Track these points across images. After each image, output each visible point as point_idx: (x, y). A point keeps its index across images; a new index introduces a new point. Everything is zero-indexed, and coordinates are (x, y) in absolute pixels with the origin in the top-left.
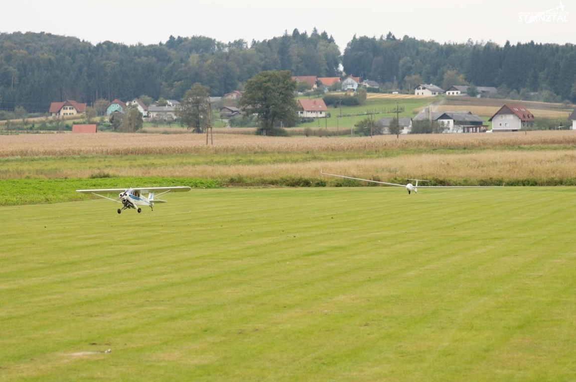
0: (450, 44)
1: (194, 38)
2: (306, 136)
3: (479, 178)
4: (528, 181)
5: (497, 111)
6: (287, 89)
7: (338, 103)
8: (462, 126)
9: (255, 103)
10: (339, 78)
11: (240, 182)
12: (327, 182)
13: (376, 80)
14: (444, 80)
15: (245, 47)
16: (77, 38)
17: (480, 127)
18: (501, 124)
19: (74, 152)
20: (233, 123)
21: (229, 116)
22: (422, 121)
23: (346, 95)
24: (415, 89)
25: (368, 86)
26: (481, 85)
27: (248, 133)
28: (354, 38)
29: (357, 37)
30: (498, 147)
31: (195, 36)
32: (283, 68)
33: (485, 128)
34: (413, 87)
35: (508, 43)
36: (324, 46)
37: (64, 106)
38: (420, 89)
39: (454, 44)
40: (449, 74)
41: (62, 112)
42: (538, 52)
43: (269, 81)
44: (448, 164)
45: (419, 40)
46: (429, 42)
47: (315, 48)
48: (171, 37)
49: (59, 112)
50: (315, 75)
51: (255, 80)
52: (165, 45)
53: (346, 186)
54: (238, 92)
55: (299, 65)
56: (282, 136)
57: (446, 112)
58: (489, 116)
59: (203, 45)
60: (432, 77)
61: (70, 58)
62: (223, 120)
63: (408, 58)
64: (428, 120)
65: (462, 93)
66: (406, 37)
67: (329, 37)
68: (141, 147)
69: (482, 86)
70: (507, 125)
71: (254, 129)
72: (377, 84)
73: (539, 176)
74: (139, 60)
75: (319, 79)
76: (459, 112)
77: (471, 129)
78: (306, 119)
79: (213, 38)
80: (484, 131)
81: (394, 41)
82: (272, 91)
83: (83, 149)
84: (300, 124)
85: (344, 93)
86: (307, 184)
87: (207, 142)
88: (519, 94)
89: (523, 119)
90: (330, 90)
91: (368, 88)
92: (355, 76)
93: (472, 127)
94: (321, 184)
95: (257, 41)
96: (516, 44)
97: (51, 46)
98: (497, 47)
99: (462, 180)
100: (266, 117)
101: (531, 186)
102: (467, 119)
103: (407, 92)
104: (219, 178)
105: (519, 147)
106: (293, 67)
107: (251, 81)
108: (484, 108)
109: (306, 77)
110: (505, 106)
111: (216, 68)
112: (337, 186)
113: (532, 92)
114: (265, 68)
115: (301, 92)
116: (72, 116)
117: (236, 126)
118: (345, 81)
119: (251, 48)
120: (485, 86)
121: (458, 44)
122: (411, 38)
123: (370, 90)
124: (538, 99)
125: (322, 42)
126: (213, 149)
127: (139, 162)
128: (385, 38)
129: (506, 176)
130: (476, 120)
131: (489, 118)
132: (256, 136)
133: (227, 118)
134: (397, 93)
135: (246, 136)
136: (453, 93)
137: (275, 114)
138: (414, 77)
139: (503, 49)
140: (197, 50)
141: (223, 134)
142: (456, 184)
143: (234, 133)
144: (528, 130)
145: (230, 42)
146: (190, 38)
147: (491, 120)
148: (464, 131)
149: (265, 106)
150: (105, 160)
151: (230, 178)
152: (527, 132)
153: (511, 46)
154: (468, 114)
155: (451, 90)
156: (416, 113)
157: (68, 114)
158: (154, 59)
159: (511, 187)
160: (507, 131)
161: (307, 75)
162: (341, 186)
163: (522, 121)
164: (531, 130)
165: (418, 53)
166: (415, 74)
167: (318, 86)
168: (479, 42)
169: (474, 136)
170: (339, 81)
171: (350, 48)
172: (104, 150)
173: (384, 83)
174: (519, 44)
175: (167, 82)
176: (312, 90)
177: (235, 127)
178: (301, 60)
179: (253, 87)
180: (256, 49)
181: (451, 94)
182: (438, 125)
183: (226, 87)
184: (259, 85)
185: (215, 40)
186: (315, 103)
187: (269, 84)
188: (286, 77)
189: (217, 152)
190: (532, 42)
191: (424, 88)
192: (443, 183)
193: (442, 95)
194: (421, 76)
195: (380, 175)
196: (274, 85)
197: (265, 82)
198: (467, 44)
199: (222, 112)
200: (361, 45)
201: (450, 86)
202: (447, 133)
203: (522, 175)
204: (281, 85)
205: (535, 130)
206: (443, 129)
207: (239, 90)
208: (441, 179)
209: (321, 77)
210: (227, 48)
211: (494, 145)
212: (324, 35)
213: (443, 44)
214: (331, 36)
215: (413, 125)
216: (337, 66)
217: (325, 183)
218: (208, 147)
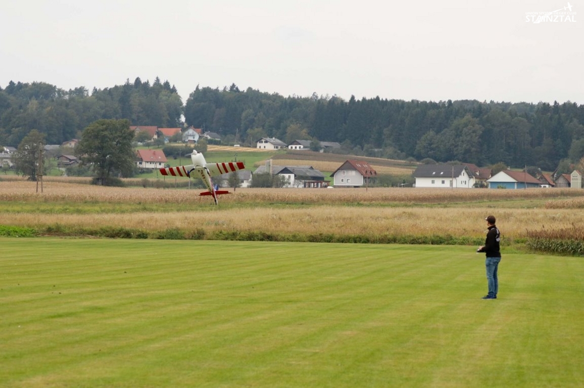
0: (294, 98)
1: (34, 84)
2: (143, 188)
3: (309, 234)
4: (360, 238)
5: (340, 166)
6: (125, 138)
7: (178, 154)
8: (303, 181)
9: (91, 152)
10: (180, 129)
11: (57, 232)
12: (149, 234)
13: (218, 133)
14: (287, 134)
15: (86, 95)
17: (321, 183)
18: (342, 180)
20: (70, 172)
21: (67, 165)
22: (262, 175)
23: (186, 146)
24: (257, 142)
25: (209, 138)
26: (324, 140)
27: (85, 183)
28: (197, 88)
29: (200, 88)
30: (337, 202)
31: (35, 82)
32: (123, 117)
33: (326, 184)
34: (255, 141)
35: (353, 98)
36: (166, 96)
38: (262, 142)
39: (298, 97)
40: (292, 127)
42: (383, 108)
43: (106, 129)
44: (280, 219)
45: (263, 92)
46: (273, 95)
47: (157, 98)
48: (11, 83)
50: (155, 125)
51: (92, 128)
52: (4, 90)
53: (168, 238)
54: (76, 140)
55: (140, 115)
56: (118, 186)
57: (287, 166)
58: (331, 172)
59: (43, 91)
60: (274, 130)
62: (60, 169)
63: (251, 110)
64: (268, 174)
65: (304, 147)
66: (250, 89)
67: (171, 87)
69: (326, 141)
70: (349, 181)
71: (90, 179)
72: (219, 136)
73: (371, 232)
75: (159, 129)
76: (300, 166)
77: (312, 184)
78: (145, 170)
79: (54, 85)
80: (326, 187)
81: (237, 93)
82: (109, 140)
84: (138, 175)
85: (184, 145)
86: (128, 236)
87: (37, 190)
88: (362, 150)
89: (365, 176)
90: (170, 141)
91: (210, 140)
92: (196, 127)
93: (314, 183)
94: (142, 236)
95: (98, 89)
96: (361, 99)
98: (342, 101)
99: (291, 235)
100: (102, 167)
101: (363, 243)
102: (308, 174)
103: (249, 145)
104: (36, 227)
105: (358, 203)
106: (134, 116)
107: (88, 129)
108: (327, 163)
109: (146, 127)
110: (347, 161)
111: (55, 115)
112: (159, 238)
113: (376, 148)
114: (104, 116)
115: (141, 142)
117: (73, 174)
118: (186, 133)
119: (91, 96)
120: (329, 141)
121: (302, 98)
122: (255, 91)
123: (211, 142)
124: (382, 156)
125: (164, 92)
126: (42, 197)
128: (228, 89)
129: (337, 232)
130: (318, 175)
131: (331, 174)
132: (92, 186)
133: (65, 167)
134: (239, 145)
135: (81, 185)
136: (296, 147)
137: (111, 164)
138: (256, 130)
139: (348, 104)
140: (37, 97)
141: (58, 183)
142: (284, 240)
143: (70, 182)
144: (369, 187)
145: (70, 89)
146: (30, 84)
147: (332, 176)
148: (305, 186)
149: (101, 155)
151: (47, 227)
152: (368, 188)
153: (356, 101)
154: (310, 169)
155: (294, 145)
156: (257, 166)
159: (342, 244)
160: (348, 187)
161: (148, 125)
162: (163, 238)
163: (365, 178)
164: (373, 187)
165: (261, 106)
166: (257, 127)
167: (158, 137)
168: (324, 96)
169: (314, 192)
170: (180, 132)
171: (192, 98)
173: (226, 135)
174: (364, 99)
175: (4, 128)
176: (152, 140)
177: (72, 176)
178: (142, 110)
179: (90, 135)
180: (97, 97)
181: (294, 148)
182: (278, 179)
183: (65, 135)
184: (96, 134)
185: (55, 86)
186: (154, 154)
187: (106, 133)
188: (125, 126)
189: (46, 200)
190: (378, 98)
191: (266, 142)
192: (270, 239)
193: (285, 149)
194: (263, 129)
195: (204, 228)
196: (112, 134)
197: (103, 131)
198: (311, 98)
199: (60, 161)
200: (203, 96)
201: (293, 140)
202: (287, 187)
203: (354, 232)
204: (119, 134)
205: (377, 187)
206: (283, 183)
207: (78, 138)
208: (268, 233)
209: (162, 127)
210: (67, 95)
211: (333, 201)
212: (167, 84)
213: (287, 97)
214: (174, 86)
215: (253, 179)
216: (179, 117)
217: (147, 235)
218: (38, 195)
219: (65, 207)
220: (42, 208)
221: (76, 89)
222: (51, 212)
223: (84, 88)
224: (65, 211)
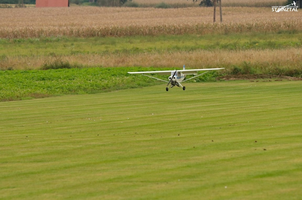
19: (33, 34)
68: (124, 26)
83: (45, 28)
87: (214, 19)
127: (118, 47)
150: (72, 45)
172: (74, 31)
189: (227, 31)
218: (216, 25)
219: (253, 41)
220: (223, 42)
222: (234, 47)
224: (252, 46)
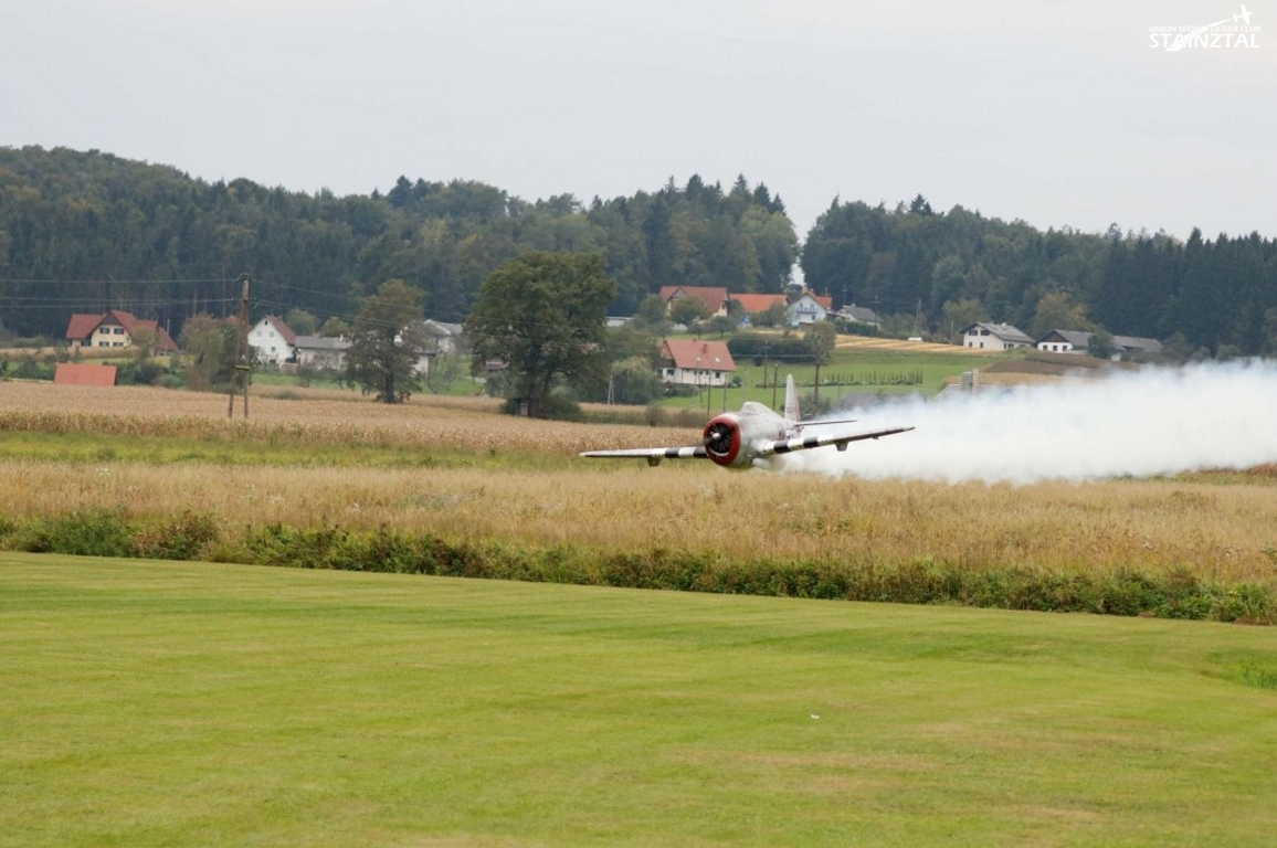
1: (455, 185)
7: (765, 355)
14: (1037, 317)
16: (177, 168)
28: (835, 204)
29: (842, 203)
34: (961, 329)
35: (1196, 234)
36: (759, 219)
37: (101, 324)
40: (1050, 301)
41: (97, 338)
45: (988, 218)
46: (1012, 225)
47: (735, 224)
48: (403, 181)
49: (89, 337)
50: (725, 286)
52: (386, 198)
55: (692, 261)
59: (474, 202)
60: (1008, 307)
61: (140, 213)
63: (957, 259)
65: (1075, 347)
66: (957, 209)
67: (772, 200)
74: (311, 226)
75: (734, 296)
78: (679, 389)
79: (501, 189)
81: (927, 218)
92: (822, 293)
95: (604, 199)
96: (1214, 239)
97: (106, 183)
109: (702, 290)
111: (487, 254)
116: (119, 349)
118: (797, 306)
119: (586, 216)
125: (753, 210)
128: (905, 209)
136: (1054, 347)
138: (965, 304)
139: (1183, 248)
140: (453, 213)
145: (540, 200)
146: (446, 185)
153: (1204, 242)
155: (1051, 341)
157: (111, 344)
158: (347, 228)
161: (706, 286)
167: (728, 312)
168: (1137, 232)
170: (783, 303)
171: (822, 228)
174: (1222, 239)
175: (365, 282)
178: (697, 250)
181: (1049, 350)
185: (504, 192)
186: (706, 350)
190: (1255, 236)
191: (986, 333)
194: (982, 301)
198: (1104, 237)
200: (847, 222)
201: (1050, 332)
210: (530, 213)
212: (763, 192)
214: (778, 197)
216: (788, 272)
221: (553, 199)
223: (571, 197)
